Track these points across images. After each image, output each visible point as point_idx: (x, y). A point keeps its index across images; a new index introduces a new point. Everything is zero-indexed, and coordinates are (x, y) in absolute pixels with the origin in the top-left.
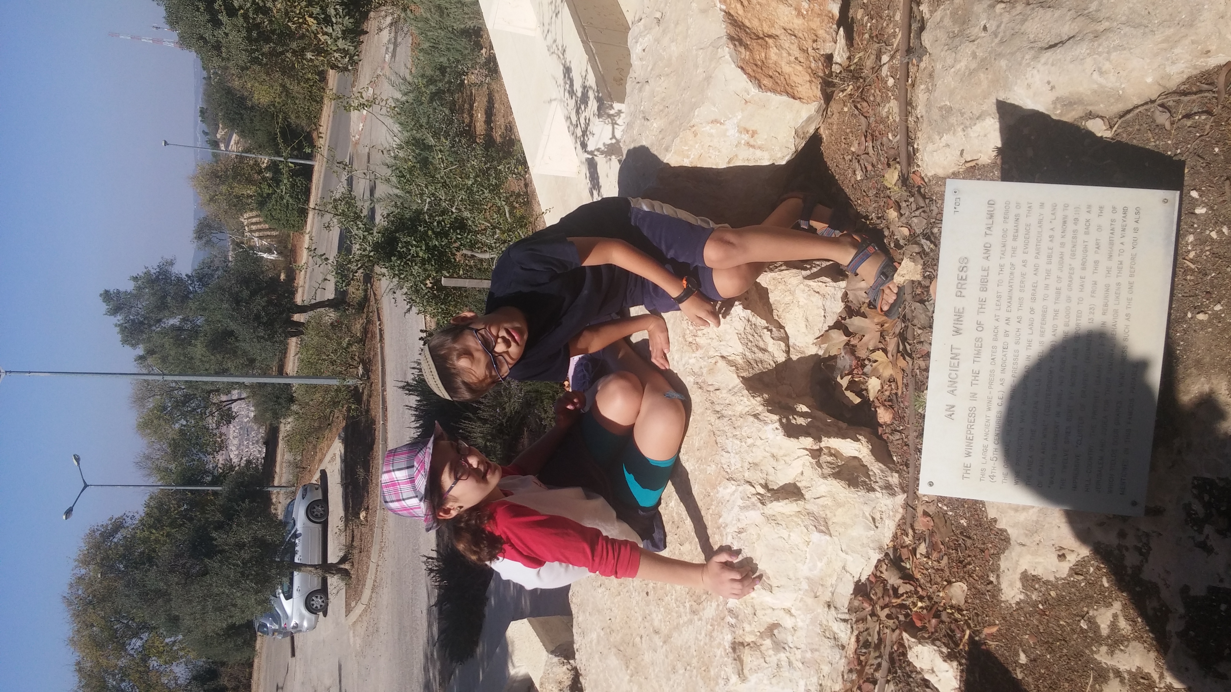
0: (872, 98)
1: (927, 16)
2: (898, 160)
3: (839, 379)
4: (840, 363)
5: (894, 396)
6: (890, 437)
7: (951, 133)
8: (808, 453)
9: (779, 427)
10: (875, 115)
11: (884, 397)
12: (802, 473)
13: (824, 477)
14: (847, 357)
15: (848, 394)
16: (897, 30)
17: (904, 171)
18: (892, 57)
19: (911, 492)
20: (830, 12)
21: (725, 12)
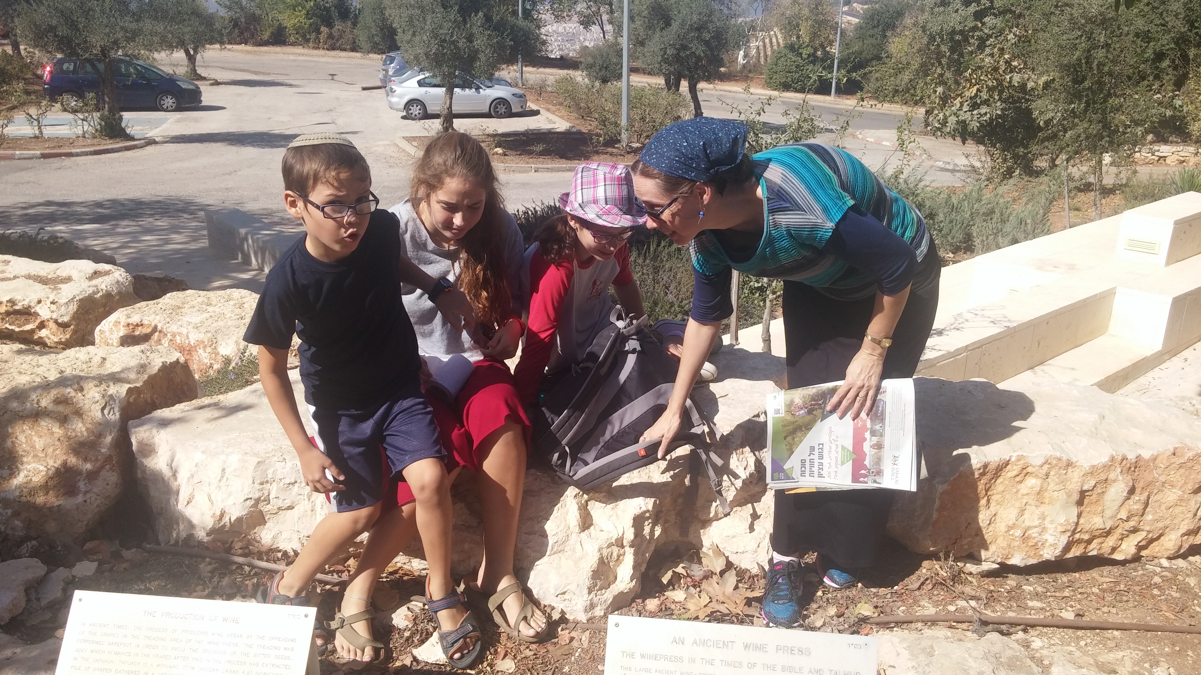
0: (935, 593)
1: (1013, 637)
2: (882, 615)
3: (682, 565)
4: (695, 567)
5: (668, 613)
6: (634, 610)
7: (910, 657)
8: (620, 535)
9: (642, 510)
10: (921, 595)
11: (669, 605)
12: (602, 531)
13: (600, 550)
14: (701, 573)
15: (669, 574)
16: (999, 614)
17: (871, 620)
18: (974, 609)
19: (587, 626)
20: (1012, 555)
21: (1009, 461)
